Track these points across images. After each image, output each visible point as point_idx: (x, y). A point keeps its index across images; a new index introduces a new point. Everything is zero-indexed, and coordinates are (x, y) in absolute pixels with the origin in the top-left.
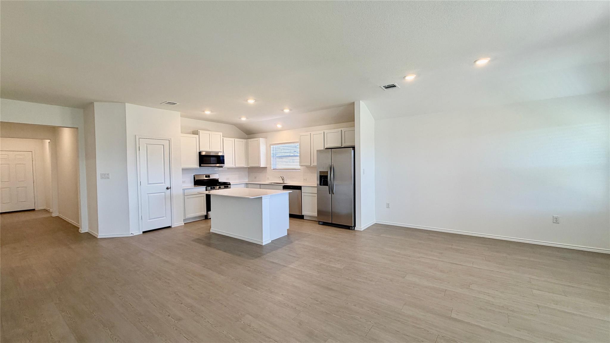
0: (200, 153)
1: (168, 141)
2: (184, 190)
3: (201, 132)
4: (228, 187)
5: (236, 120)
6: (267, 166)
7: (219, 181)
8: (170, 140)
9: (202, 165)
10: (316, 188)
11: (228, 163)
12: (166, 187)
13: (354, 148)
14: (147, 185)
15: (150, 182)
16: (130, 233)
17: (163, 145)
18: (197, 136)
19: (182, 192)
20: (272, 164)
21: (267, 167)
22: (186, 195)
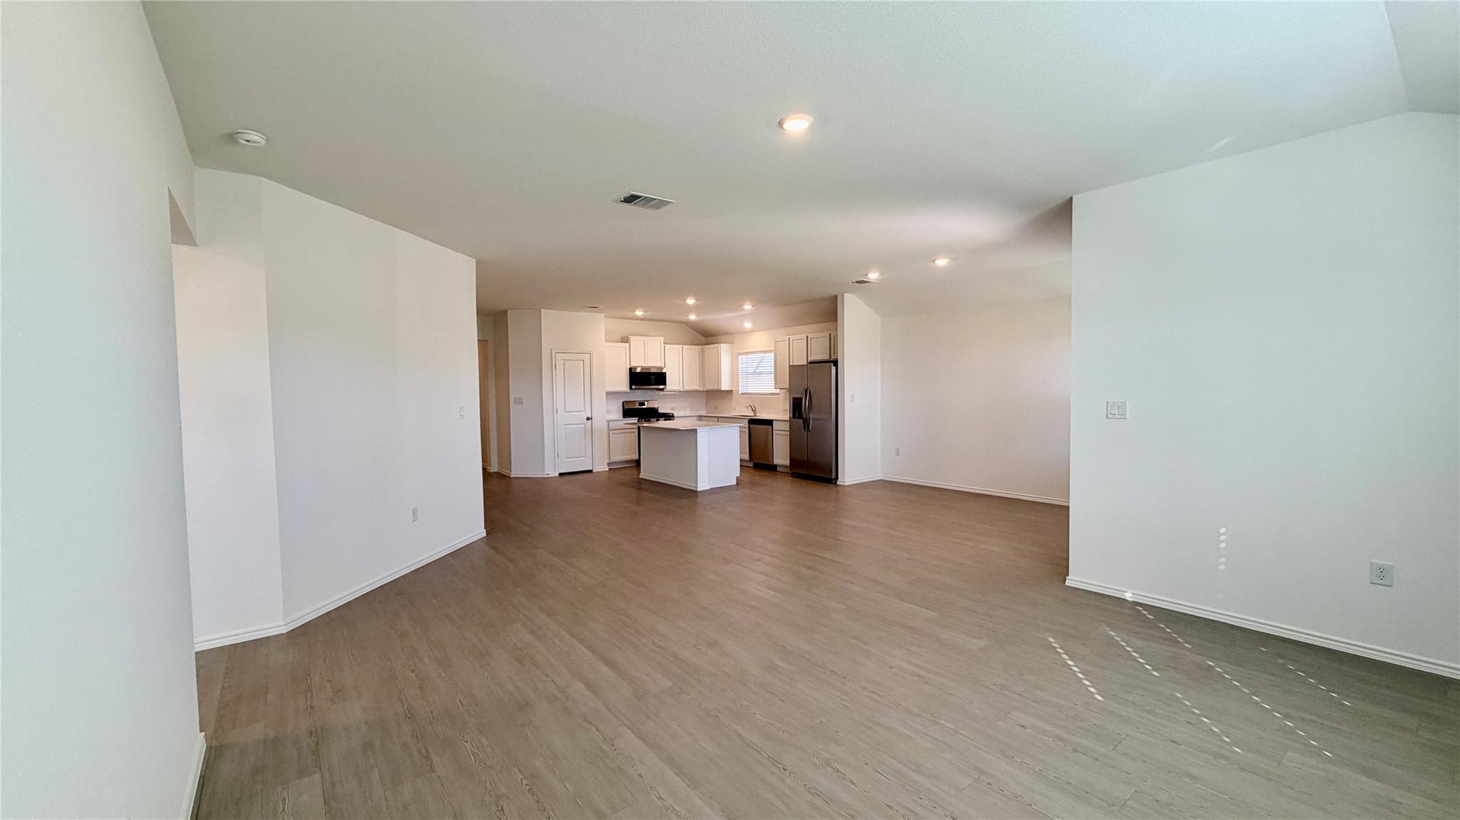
0: (630, 369)
1: (589, 355)
2: (608, 421)
3: (632, 338)
4: (669, 419)
5: (683, 318)
6: (733, 389)
7: (660, 411)
8: (591, 352)
9: (634, 387)
10: (788, 423)
11: (672, 383)
12: (586, 417)
13: (835, 363)
14: (564, 414)
15: (567, 410)
16: (546, 475)
17: (584, 361)
18: (628, 344)
19: (606, 423)
20: (740, 385)
21: (732, 391)
22: (612, 430)
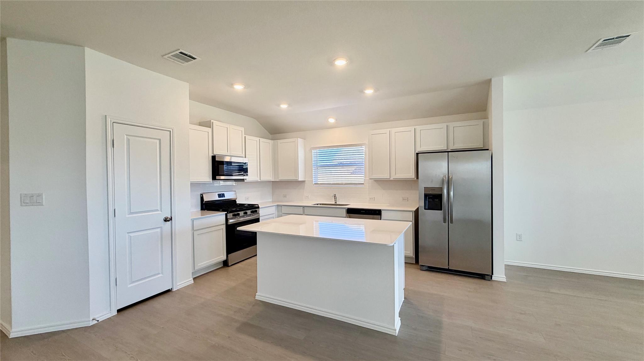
0: (214, 157)
1: (169, 132)
2: (193, 222)
3: (215, 124)
4: (256, 211)
6: (306, 180)
7: (238, 203)
8: (171, 130)
9: (217, 177)
10: (411, 214)
12: (162, 218)
13: (488, 150)
14: (127, 216)
15: (133, 210)
16: (91, 319)
17: (160, 140)
18: (209, 130)
19: (190, 224)
20: (313, 176)
21: (305, 181)
22: (196, 230)
